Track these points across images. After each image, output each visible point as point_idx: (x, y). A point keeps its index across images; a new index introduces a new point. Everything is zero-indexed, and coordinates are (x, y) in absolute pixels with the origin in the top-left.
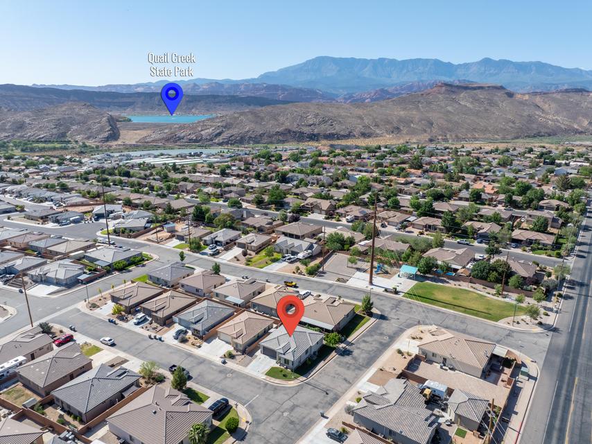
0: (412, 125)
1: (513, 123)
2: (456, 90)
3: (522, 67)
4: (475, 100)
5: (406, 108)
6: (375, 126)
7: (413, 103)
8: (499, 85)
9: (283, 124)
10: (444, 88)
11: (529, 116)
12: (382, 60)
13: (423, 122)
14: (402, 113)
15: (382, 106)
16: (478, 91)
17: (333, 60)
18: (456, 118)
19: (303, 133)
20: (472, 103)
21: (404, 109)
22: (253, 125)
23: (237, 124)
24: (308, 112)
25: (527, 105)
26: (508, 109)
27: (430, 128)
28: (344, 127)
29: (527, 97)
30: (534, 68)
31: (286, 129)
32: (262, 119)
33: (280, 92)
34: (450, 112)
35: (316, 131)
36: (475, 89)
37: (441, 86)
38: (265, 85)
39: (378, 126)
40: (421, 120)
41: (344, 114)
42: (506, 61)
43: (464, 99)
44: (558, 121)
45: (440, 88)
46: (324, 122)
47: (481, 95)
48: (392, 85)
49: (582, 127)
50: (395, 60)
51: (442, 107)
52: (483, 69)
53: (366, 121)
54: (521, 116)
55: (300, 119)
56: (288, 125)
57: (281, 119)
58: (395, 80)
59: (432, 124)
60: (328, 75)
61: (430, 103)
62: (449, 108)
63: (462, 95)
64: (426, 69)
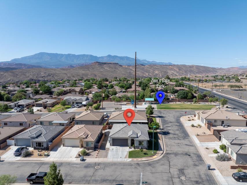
0: (88, 76)
1: (125, 74)
2: (102, 64)
3: (122, 58)
4: (110, 67)
5: (84, 70)
6: (73, 77)
7: (87, 68)
8: (117, 63)
9: (28, 77)
10: (97, 64)
11: (129, 72)
12: (69, 55)
13: (92, 75)
14: (83, 72)
15: (74, 70)
16: (110, 64)
17: (48, 54)
18: (105, 74)
19: (39, 80)
20: (109, 68)
21: (84, 71)
22: (12, 77)
23: (3, 77)
24: (41, 72)
25: (128, 69)
26: (122, 70)
27: (96, 77)
28: (59, 78)
29: (127, 67)
30: (125, 59)
31: (31, 79)
32: (17, 75)
33: (23, 66)
34: (102, 71)
35: (46, 79)
36: (108, 64)
37: (96, 63)
38: (15, 64)
39: (74, 77)
40: (91, 74)
41: (58, 72)
42: (116, 56)
43: (106, 67)
44: (139, 74)
45: (96, 64)
46: (49, 75)
47: (111, 66)
48: (75, 64)
49: (146, 75)
50: (75, 55)
51: (98, 70)
52: (108, 59)
53: (69, 75)
54: (127, 73)
55: (37, 75)
56: (31, 77)
57: (27, 75)
58: (76, 62)
59: (96, 76)
60: (46, 60)
61: (94, 68)
62: (101, 70)
63: (105, 66)
64: (88, 58)
